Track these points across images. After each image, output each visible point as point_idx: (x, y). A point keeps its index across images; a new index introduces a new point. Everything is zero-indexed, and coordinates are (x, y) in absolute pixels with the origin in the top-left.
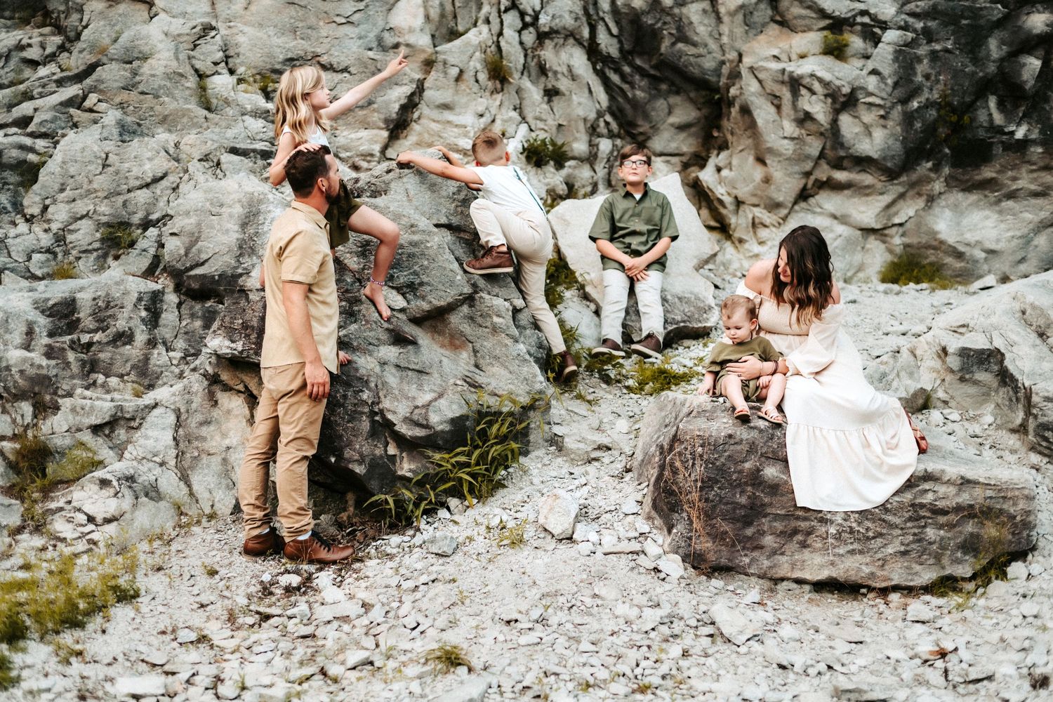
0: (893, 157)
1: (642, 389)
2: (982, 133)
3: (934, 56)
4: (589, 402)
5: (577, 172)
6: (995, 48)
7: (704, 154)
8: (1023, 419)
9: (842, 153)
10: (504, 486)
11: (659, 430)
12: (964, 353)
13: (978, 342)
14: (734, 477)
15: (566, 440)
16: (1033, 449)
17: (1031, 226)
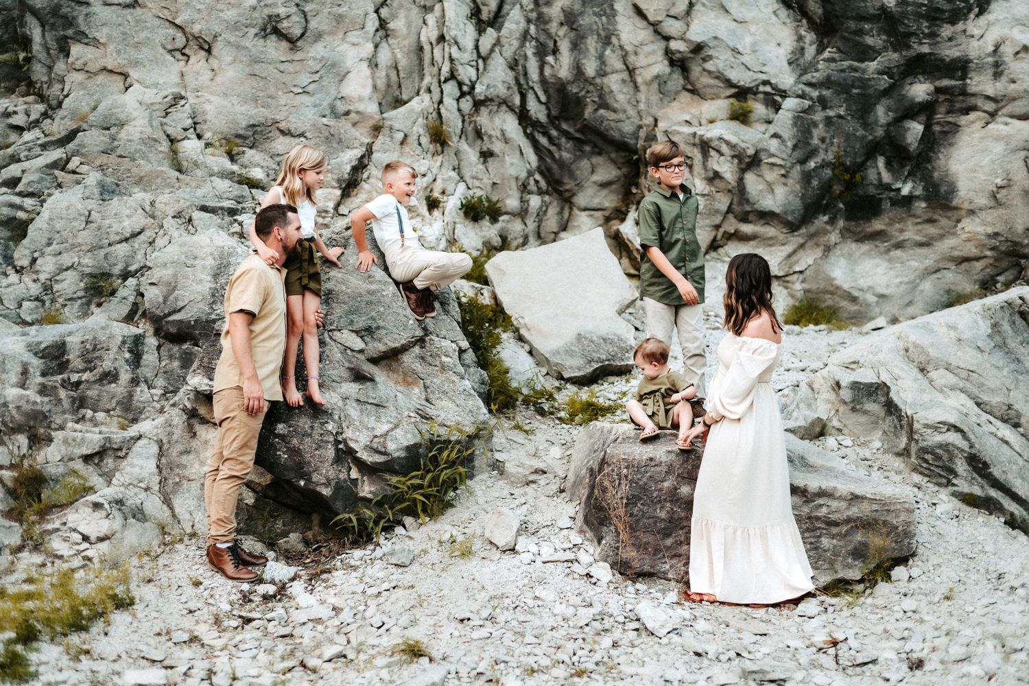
0: (793, 211)
1: (572, 420)
2: (872, 190)
3: (828, 121)
4: (525, 431)
5: (510, 226)
6: (882, 114)
7: (623, 209)
8: (907, 444)
9: (748, 208)
10: (453, 506)
11: (589, 455)
12: (855, 386)
13: (866, 376)
14: (655, 495)
15: (507, 465)
16: (915, 470)
17: (917, 273)
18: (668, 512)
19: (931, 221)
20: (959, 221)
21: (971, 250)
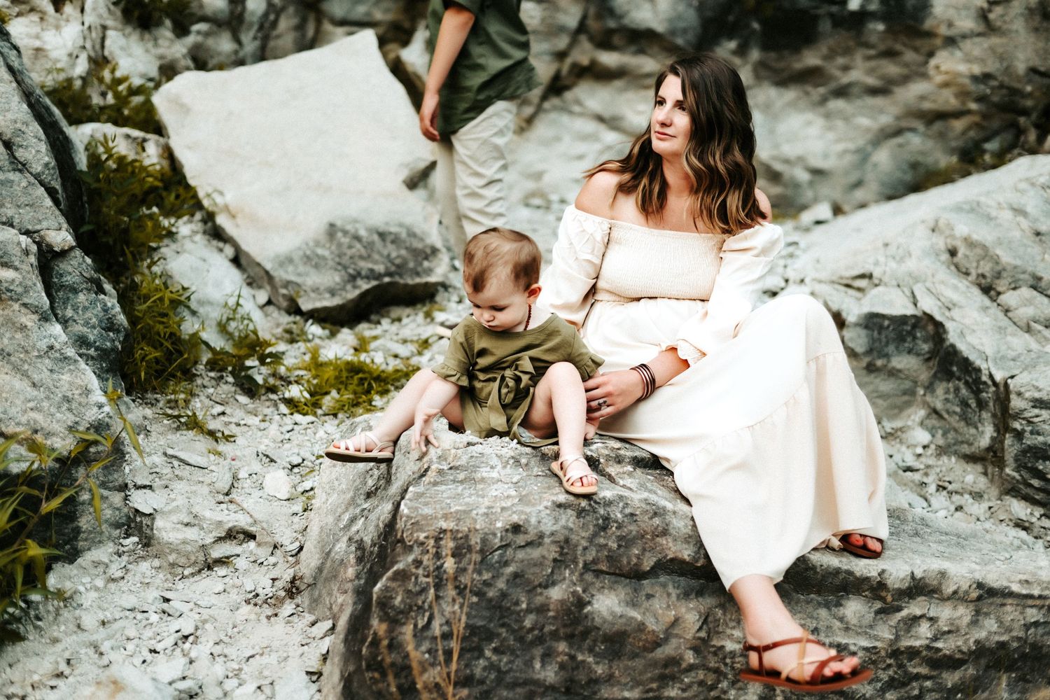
0: (685, 31)
1: (316, 405)
4: (211, 434)
5: (210, 42)
7: (407, 25)
8: (993, 439)
9: (612, 24)
10: (17, 638)
12: (873, 322)
13: (892, 302)
14: (528, 623)
15: (159, 523)
16: (1012, 490)
17: (869, 136)
18: (562, 666)
19: (890, 54)
20: (931, 54)
21: (948, 100)
